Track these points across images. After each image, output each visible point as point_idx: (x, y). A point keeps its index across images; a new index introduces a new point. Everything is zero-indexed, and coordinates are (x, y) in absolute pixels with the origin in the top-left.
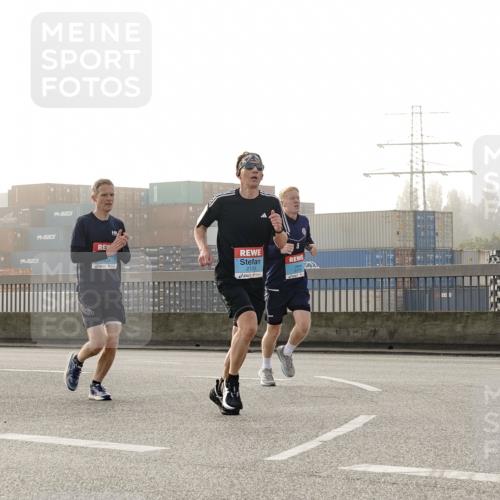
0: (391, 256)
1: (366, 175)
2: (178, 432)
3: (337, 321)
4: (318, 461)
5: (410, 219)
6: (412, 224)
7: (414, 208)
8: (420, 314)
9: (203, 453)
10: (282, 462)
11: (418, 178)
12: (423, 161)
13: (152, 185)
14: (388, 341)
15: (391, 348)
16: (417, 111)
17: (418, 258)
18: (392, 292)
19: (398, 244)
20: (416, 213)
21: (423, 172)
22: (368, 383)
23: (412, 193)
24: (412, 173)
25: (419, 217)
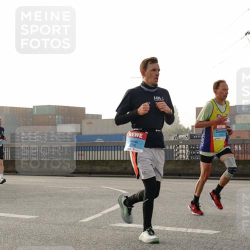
2: (43, 210)
3: (110, 164)
4: (101, 222)
9: (53, 219)
10: (86, 222)
13: (34, 107)
14: (132, 172)
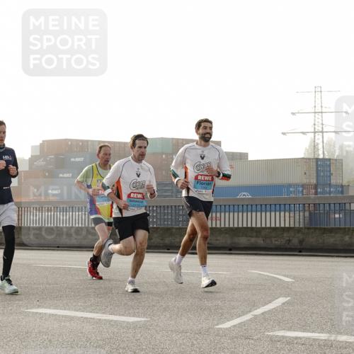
0: (301, 189)
1: (284, 134)
2: (156, 308)
3: (263, 233)
4: (251, 329)
5: (313, 164)
6: (315, 167)
7: (316, 156)
8: (320, 229)
10: (227, 329)
11: (319, 136)
12: (322, 124)
14: (299, 247)
15: (300, 252)
16: (318, 90)
17: (319, 190)
18: (301, 214)
19: (305, 181)
20: (317, 160)
21: (322, 132)
22: (285, 276)
23: (315, 147)
24: (315, 132)
25: (319, 163)
